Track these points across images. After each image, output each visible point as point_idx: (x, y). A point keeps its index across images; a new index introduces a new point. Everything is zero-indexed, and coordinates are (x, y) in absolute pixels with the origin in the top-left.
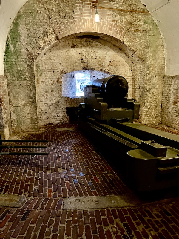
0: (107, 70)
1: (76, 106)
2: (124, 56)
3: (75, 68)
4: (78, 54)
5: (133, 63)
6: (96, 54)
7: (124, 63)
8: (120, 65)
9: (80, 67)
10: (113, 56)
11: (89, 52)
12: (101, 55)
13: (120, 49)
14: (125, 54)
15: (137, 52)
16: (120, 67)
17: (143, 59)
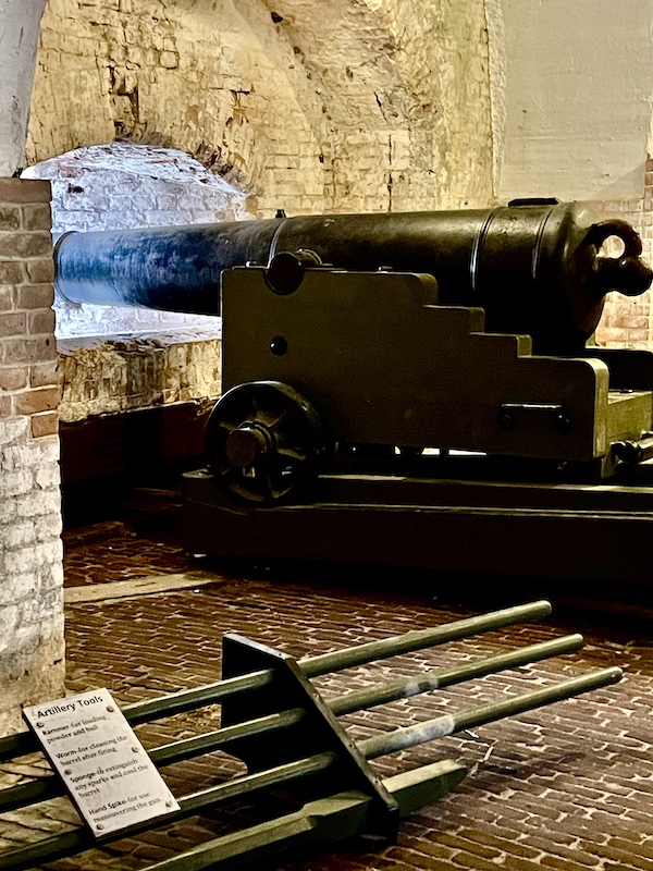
0: (224, 150)
1: (83, 415)
2: (293, 63)
3: (79, 126)
4: (88, 25)
5: (324, 111)
6: (174, 40)
7: (292, 111)
8: (280, 122)
9: (100, 120)
10: (249, 56)
11: (140, 15)
12: (197, 47)
13: (276, 18)
14: (297, 50)
15: (402, 56)
16: (278, 134)
17: (424, 100)
